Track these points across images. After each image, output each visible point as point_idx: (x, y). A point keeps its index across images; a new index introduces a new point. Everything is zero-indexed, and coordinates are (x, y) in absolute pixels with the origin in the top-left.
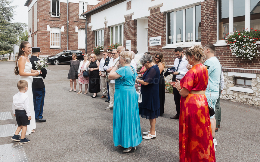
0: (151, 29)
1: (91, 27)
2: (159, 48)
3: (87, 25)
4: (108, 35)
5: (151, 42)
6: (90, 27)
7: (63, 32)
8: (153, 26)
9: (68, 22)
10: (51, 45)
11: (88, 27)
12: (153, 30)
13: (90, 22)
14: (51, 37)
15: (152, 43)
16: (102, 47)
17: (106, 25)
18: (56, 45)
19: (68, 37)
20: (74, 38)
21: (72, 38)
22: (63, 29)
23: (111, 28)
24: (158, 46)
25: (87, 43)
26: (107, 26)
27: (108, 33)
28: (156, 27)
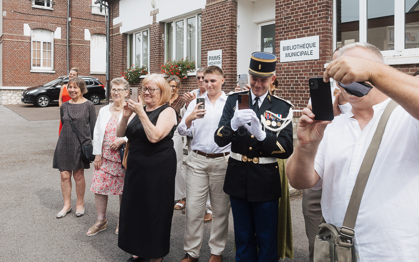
0: (285, 18)
1: (120, 25)
2: (311, 67)
3: (110, 22)
4: (160, 41)
5: (287, 52)
6: (116, 25)
7: (58, 40)
8: (292, 10)
9: (70, 19)
10: (34, 65)
11: (112, 26)
12: (292, 20)
13: (117, 15)
14: (32, 49)
15: (287, 55)
16: (143, 68)
17: (154, 19)
18: (44, 65)
19: (70, 50)
20: (81, 53)
21: (78, 52)
22: (58, 33)
23: (166, 26)
24: (311, 62)
25: (109, 61)
26: (158, 21)
27: (160, 37)
28: (301, 12)
